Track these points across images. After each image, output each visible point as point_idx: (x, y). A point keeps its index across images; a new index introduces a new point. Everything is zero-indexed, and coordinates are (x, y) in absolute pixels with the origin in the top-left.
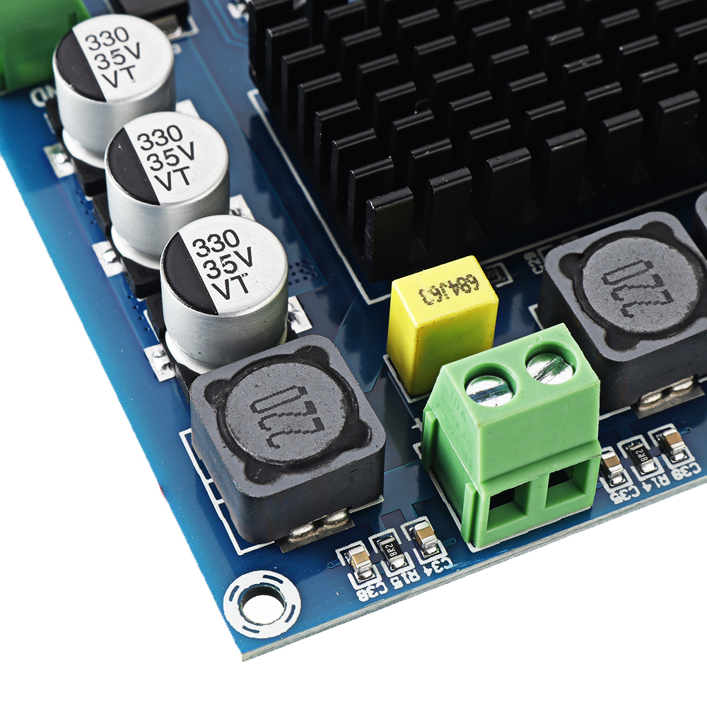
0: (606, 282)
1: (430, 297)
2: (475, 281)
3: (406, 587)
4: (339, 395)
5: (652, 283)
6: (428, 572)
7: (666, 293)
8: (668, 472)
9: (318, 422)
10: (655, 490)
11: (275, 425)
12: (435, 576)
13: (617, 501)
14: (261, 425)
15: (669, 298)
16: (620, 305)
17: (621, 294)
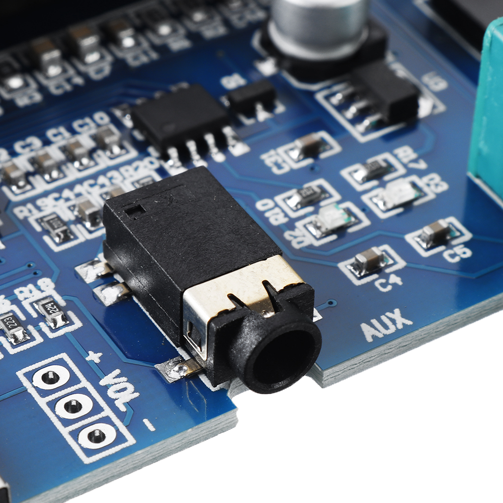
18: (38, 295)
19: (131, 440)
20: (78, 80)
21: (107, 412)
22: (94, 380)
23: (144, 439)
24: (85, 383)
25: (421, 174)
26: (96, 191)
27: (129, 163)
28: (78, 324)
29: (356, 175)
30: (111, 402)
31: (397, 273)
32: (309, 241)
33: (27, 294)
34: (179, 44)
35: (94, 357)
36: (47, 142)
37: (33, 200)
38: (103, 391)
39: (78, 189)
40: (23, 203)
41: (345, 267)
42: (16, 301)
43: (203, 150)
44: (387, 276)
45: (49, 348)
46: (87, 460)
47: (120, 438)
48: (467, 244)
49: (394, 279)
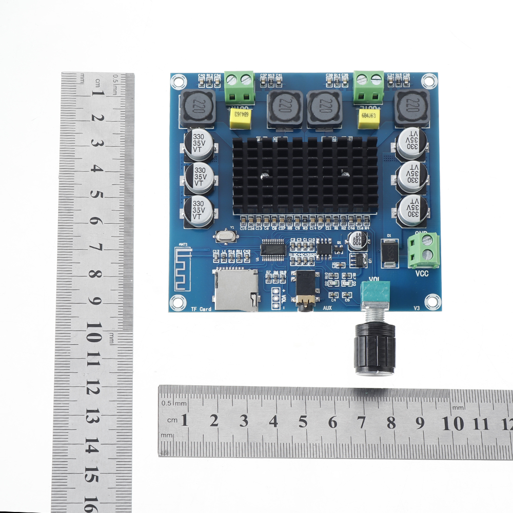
0: (332, 110)
1: (374, 115)
2: (363, 115)
3: (399, 73)
4: (400, 106)
5: (322, 106)
6: (393, 75)
7: (321, 102)
8: (333, 77)
9: (407, 102)
10: (338, 74)
11: (416, 104)
12: (392, 73)
13: (347, 74)
14: (419, 106)
15: (321, 100)
16: (332, 104)
17: (330, 106)
18: (283, 274)
19: (280, 309)
20: (315, 228)
21: (280, 302)
22: (281, 295)
23: (282, 310)
24: (280, 295)
25: (354, 280)
26: (304, 256)
27: (312, 253)
28: (285, 283)
29: (343, 275)
30: (281, 300)
31: (336, 299)
32: (328, 285)
33: (282, 272)
34: (336, 228)
35: (284, 291)
36: (302, 241)
37: (293, 253)
38: (281, 298)
39: (301, 254)
40: (291, 253)
41: (329, 293)
42: (279, 273)
43: (324, 257)
44: (334, 298)
45: (279, 285)
46: (272, 309)
47: (279, 308)
48: (350, 299)
49: (335, 300)
